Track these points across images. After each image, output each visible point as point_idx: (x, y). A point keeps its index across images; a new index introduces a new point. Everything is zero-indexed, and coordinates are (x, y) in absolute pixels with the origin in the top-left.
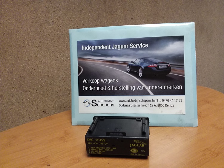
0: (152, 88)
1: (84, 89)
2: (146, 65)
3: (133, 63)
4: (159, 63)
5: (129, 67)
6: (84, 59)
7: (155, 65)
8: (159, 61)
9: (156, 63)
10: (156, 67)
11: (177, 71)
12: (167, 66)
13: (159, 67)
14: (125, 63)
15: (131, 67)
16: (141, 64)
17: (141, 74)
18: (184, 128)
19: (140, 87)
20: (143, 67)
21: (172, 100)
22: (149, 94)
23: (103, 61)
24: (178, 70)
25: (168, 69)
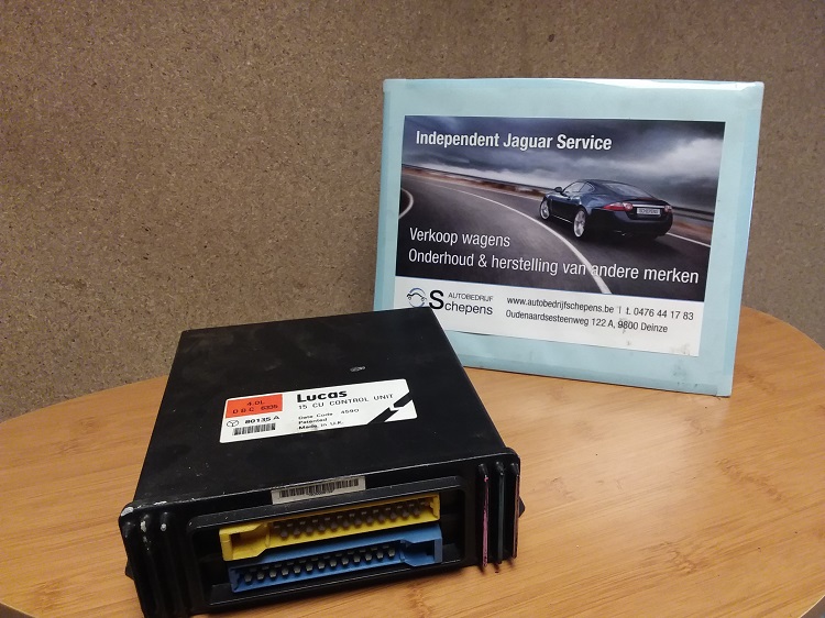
0: (607, 272)
2: (599, 202)
3: (562, 194)
4: (639, 200)
5: (548, 204)
7: (625, 205)
8: (640, 194)
9: (629, 200)
10: (627, 212)
12: (662, 210)
13: (638, 212)
14: (535, 191)
15: (553, 204)
16: (585, 198)
17: (579, 229)
19: (574, 267)
20: (588, 208)
23: (473, 182)
24: (695, 225)
25: (665, 221)
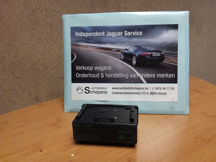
0: (145, 76)
1: (77, 76)
2: (140, 53)
3: (127, 50)
4: (153, 51)
5: (123, 55)
6: (78, 45)
7: (148, 53)
8: (153, 49)
9: (150, 51)
10: (150, 55)
11: (170, 59)
12: (161, 54)
13: (153, 55)
14: (118, 50)
15: (125, 54)
16: (135, 52)
17: (134, 62)
18: (176, 116)
19: (134, 75)
20: (137, 55)
21: (164, 89)
22: (142, 82)
23: (97, 49)
24: (172, 58)
25: (162, 58)
